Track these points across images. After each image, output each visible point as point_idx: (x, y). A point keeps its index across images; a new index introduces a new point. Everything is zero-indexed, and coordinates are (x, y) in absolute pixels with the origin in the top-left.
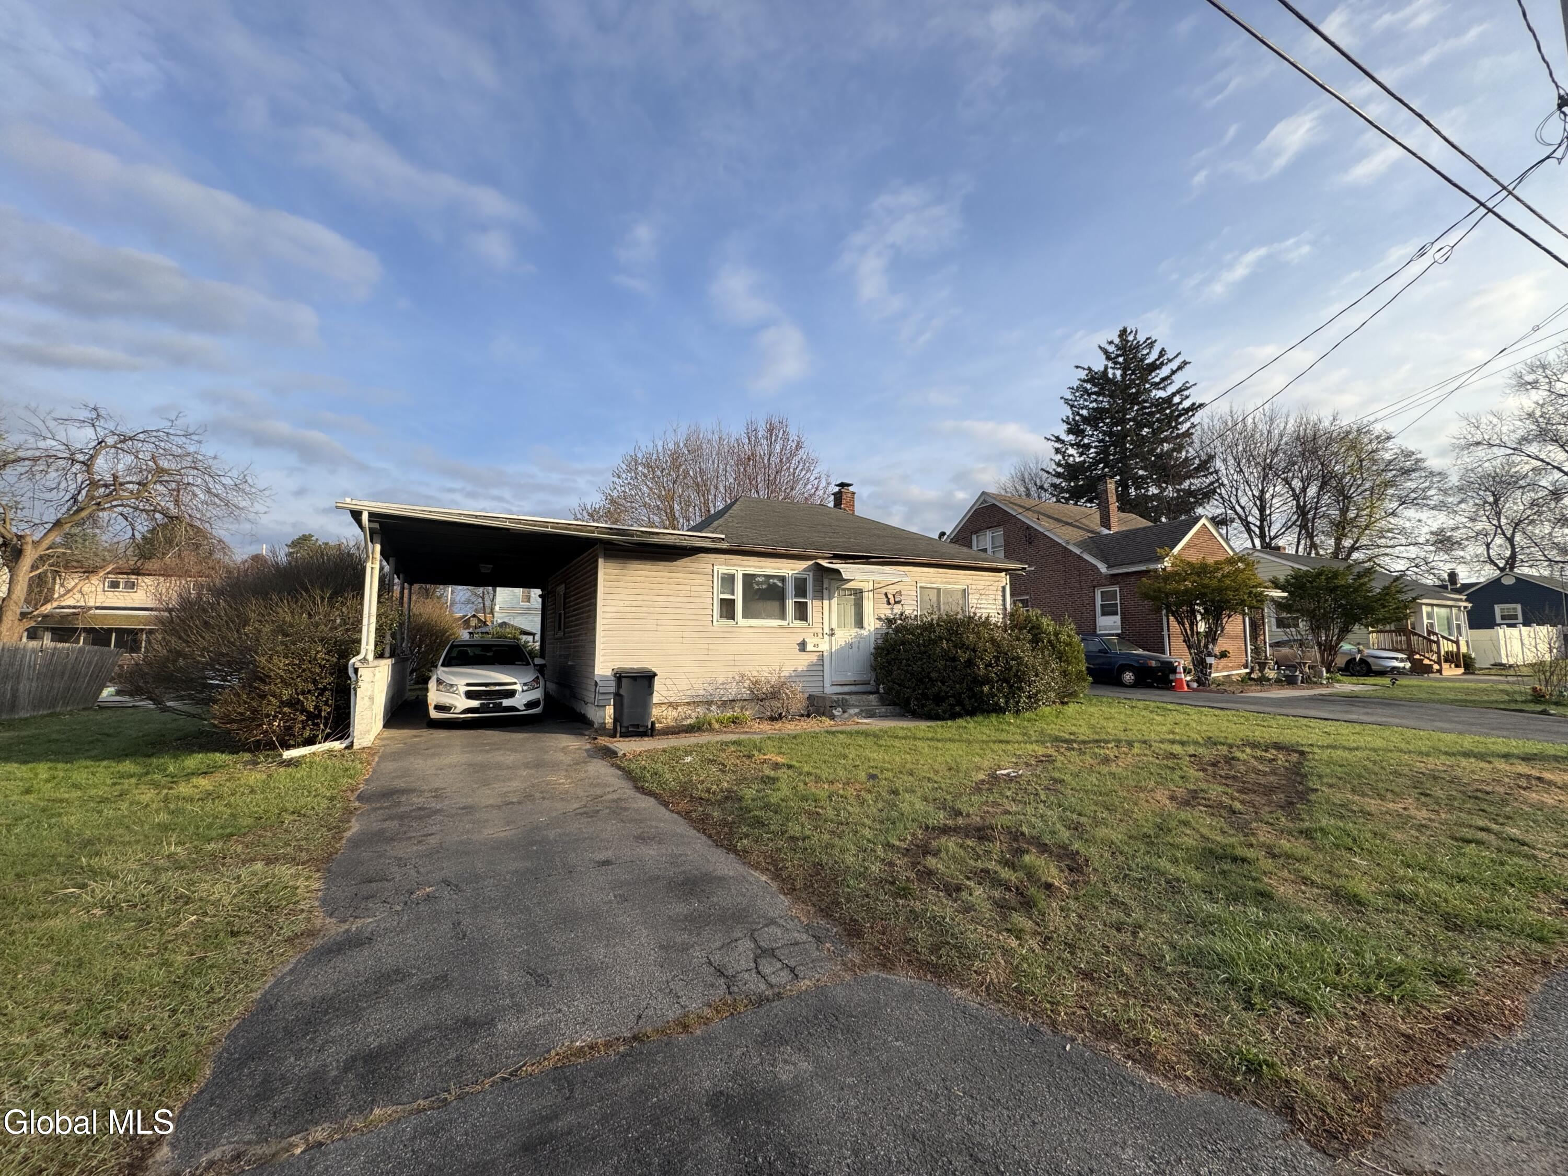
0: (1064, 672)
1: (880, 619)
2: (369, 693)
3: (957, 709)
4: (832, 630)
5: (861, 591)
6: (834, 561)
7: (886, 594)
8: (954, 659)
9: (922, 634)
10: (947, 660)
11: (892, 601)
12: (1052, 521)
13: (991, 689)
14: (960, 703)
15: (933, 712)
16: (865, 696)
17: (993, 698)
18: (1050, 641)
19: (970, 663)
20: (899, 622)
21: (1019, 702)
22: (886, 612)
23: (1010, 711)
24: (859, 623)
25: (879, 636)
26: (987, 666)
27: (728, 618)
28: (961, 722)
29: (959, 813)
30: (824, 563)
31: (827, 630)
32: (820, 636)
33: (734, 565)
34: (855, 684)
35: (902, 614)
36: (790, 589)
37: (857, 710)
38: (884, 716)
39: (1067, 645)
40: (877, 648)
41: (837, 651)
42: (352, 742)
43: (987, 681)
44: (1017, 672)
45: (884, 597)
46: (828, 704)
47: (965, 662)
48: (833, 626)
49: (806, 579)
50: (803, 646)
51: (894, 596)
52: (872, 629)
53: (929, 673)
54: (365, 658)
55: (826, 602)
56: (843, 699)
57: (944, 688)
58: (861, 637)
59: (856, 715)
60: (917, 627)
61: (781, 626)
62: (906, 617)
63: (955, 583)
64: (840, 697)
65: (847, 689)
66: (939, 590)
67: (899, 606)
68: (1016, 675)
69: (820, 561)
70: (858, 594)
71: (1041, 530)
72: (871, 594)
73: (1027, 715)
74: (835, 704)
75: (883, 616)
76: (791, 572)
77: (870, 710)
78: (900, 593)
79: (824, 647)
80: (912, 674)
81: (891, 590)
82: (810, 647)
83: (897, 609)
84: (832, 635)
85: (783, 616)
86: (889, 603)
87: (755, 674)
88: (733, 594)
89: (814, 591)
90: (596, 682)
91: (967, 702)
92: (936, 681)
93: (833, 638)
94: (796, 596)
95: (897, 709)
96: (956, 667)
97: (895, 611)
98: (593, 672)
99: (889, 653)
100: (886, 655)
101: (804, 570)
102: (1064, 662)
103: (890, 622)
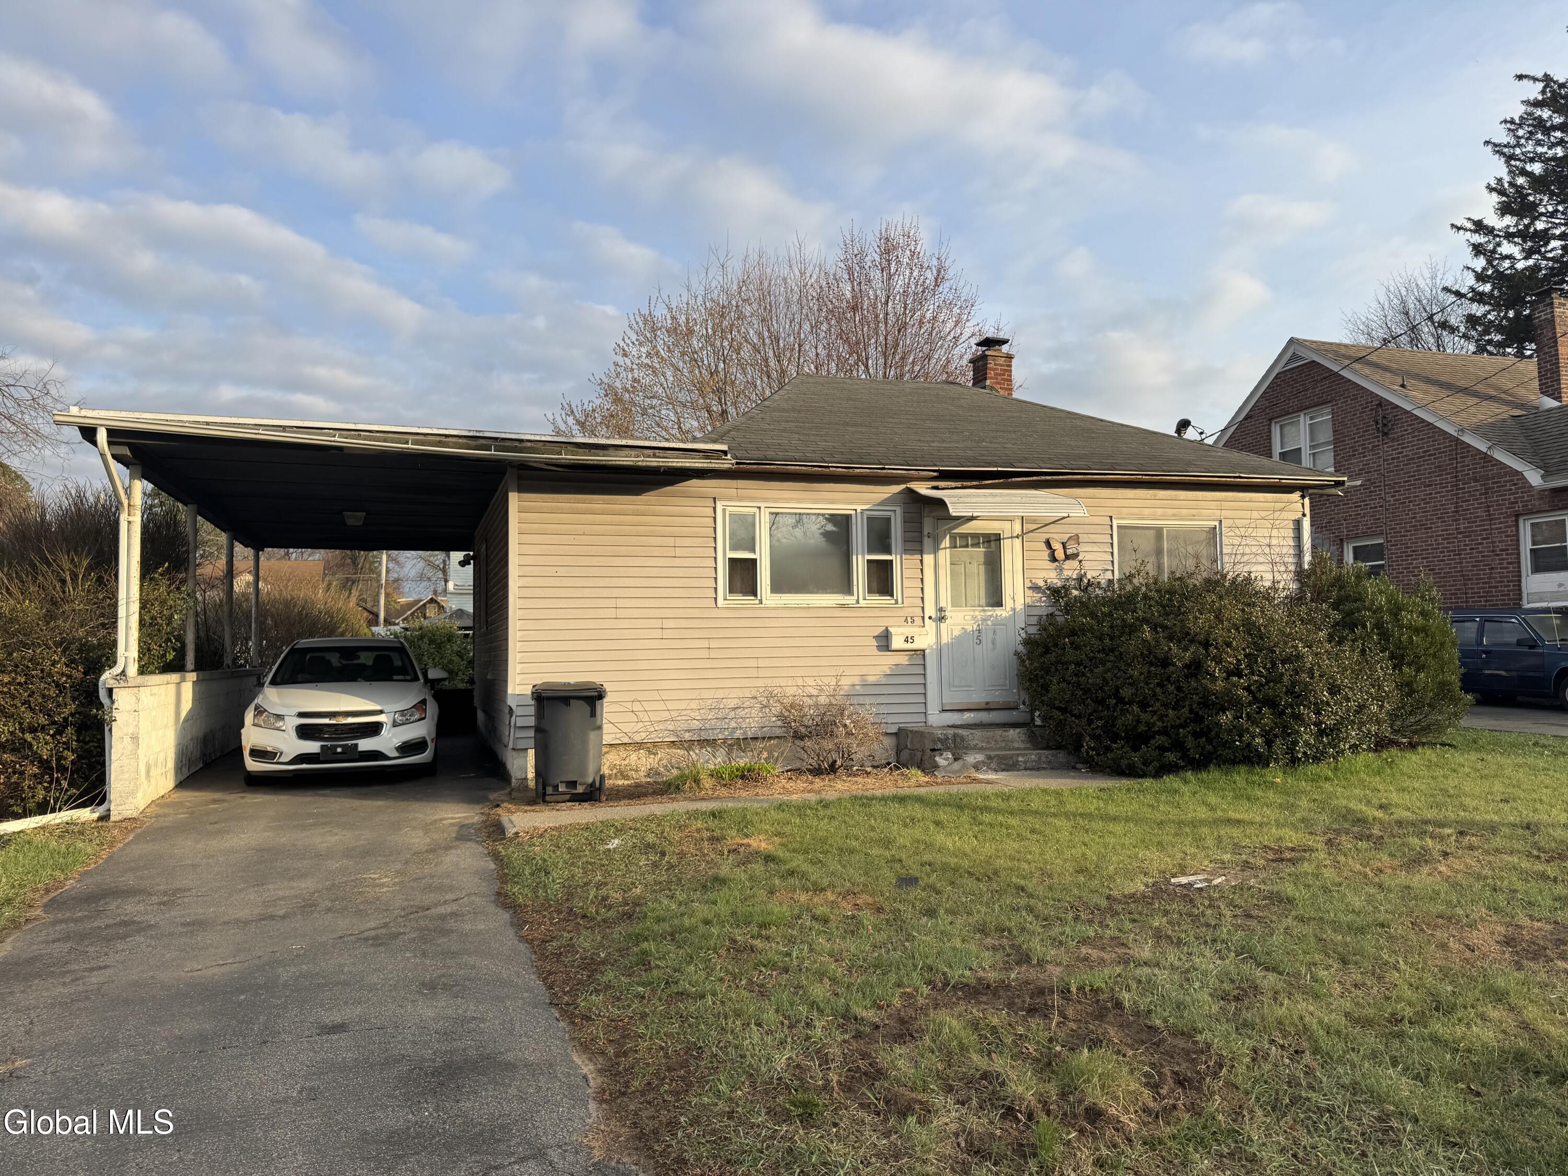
0: (1409, 684)
1: (1035, 588)
2: (131, 730)
3: (1171, 757)
4: (941, 610)
5: (997, 538)
6: (942, 484)
7: (1048, 543)
8: (1165, 662)
9: (1110, 614)
10: (1151, 664)
11: (1060, 554)
12: (1433, 389)
13: (1236, 718)
14: (1178, 745)
15: (1124, 762)
16: (999, 732)
17: (1241, 736)
18: (1378, 625)
19: (1195, 668)
20: (1075, 592)
21: (1295, 743)
22: (1049, 575)
23: (1276, 761)
24: (995, 598)
25: (1034, 620)
26: (1230, 674)
27: (745, 593)
28: (1171, 781)
29: (1024, 958)
30: (923, 489)
31: (930, 610)
32: (918, 621)
33: (753, 499)
34: (987, 708)
35: (1080, 579)
36: (859, 535)
37: (980, 757)
38: (1035, 769)
39: (1417, 631)
40: (1028, 642)
41: (950, 645)
42: (109, 810)
43: (1227, 702)
44: (1294, 684)
45: (1043, 546)
46: (929, 745)
47: (1187, 666)
48: (943, 604)
49: (888, 520)
50: (884, 642)
51: (1064, 545)
52: (1019, 606)
53: (1117, 689)
54: (123, 673)
55: (928, 559)
56: (955, 735)
57: (1144, 717)
58: (998, 623)
59: (977, 767)
60: (1104, 602)
61: (843, 606)
62: (1089, 584)
63: (1193, 517)
64: (951, 732)
65: (968, 717)
66: (1159, 531)
67: (1074, 564)
68: (1290, 692)
69: (914, 486)
70: (993, 541)
71: (1408, 407)
72: (1018, 542)
73: (1313, 769)
74: (939, 746)
75: (1041, 583)
76: (859, 508)
77: (1004, 757)
78: (1076, 538)
79: (925, 639)
80: (1086, 691)
81: (1057, 536)
82: (897, 642)
83: (1071, 570)
84: (942, 619)
85: (847, 587)
86: (1054, 559)
87: (791, 691)
88: (754, 551)
89: (905, 541)
90: (511, 709)
91: (1190, 742)
92: (1130, 703)
93: (943, 626)
94: (870, 551)
95: (1062, 756)
96: (1168, 679)
97: (1067, 573)
98: (506, 691)
99: (1047, 651)
100: (1042, 655)
101: (882, 503)
102: (1409, 665)
103: (1055, 593)
